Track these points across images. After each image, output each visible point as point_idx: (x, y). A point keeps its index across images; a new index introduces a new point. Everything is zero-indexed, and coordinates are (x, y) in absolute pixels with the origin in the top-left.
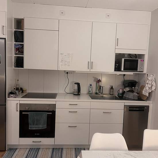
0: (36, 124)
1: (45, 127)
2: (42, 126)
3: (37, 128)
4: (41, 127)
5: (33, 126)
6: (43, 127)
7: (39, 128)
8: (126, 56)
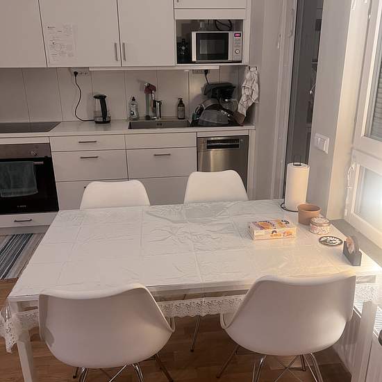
0: (15, 187)
1: (34, 190)
2: (28, 188)
3: (17, 193)
4: (25, 193)
5: (9, 191)
6: (29, 192)
7: (22, 193)
8: (201, 26)
